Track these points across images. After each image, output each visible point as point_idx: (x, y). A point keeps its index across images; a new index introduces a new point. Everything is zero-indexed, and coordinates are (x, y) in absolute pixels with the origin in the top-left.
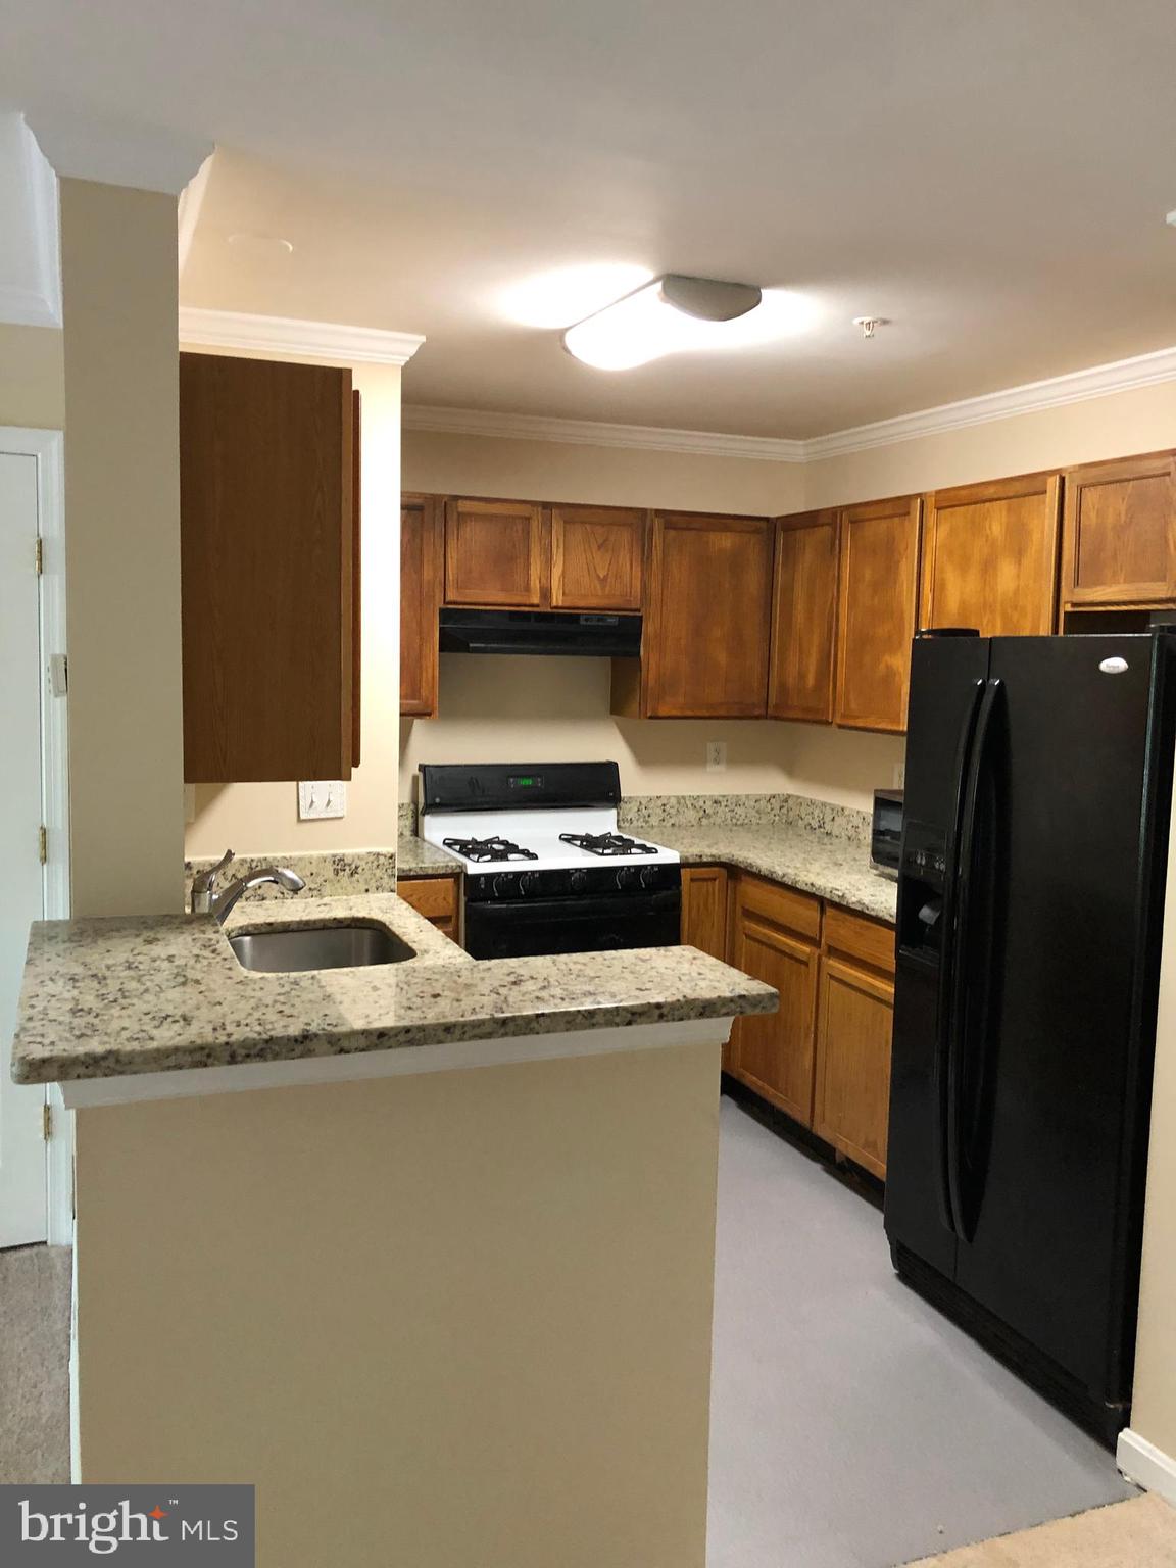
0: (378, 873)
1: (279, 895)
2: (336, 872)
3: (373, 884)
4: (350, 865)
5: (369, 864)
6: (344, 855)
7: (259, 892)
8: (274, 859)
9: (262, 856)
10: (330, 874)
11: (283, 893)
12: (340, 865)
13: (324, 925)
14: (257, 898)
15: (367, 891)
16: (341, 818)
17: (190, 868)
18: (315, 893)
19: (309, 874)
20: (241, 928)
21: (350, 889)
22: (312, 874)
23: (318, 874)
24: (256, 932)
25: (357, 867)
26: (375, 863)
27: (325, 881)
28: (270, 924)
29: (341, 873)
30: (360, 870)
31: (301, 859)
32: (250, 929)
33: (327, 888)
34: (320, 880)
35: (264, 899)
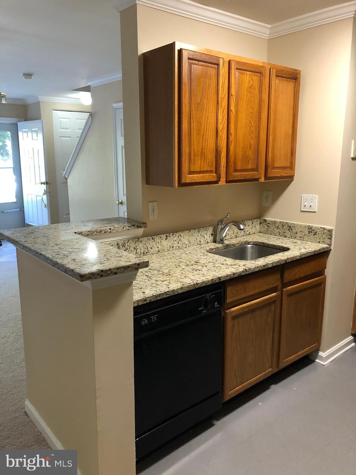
0: (324, 236)
1: (290, 237)
2: (309, 232)
3: (321, 240)
4: (314, 231)
5: (321, 232)
6: (312, 226)
7: (285, 234)
8: (290, 223)
9: (287, 221)
10: (307, 233)
11: (291, 236)
12: (311, 230)
13: (279, 248)
14: (284, 236)
15: (319, 242)
16: (315, 212)
17: (266, 222)
18: (302, 239)
19: (300, 231)
20: (255, 242)
21: (313, 240)
22: (301, 231)
23: (303, 232)
24: (260, 245)
25: (316, 232)
26: (323, 232)
27: (305, 235)
28: (264, 243)
29: (311, 233)
30: (317, 233)
31: (298, 225)
32: (258, 243)
33: (306, 238)
34: (303, 234)
35: (286, 237)
